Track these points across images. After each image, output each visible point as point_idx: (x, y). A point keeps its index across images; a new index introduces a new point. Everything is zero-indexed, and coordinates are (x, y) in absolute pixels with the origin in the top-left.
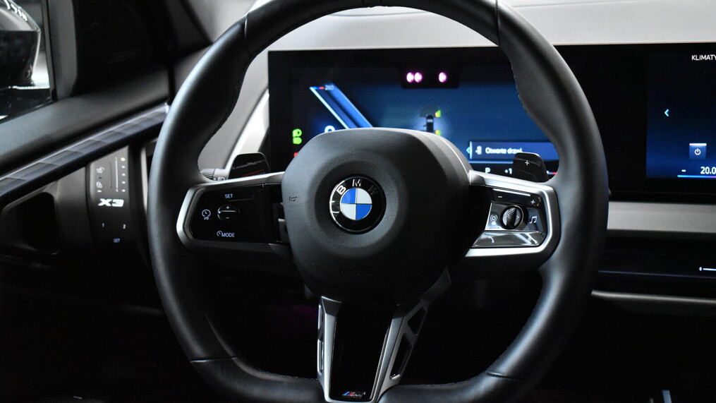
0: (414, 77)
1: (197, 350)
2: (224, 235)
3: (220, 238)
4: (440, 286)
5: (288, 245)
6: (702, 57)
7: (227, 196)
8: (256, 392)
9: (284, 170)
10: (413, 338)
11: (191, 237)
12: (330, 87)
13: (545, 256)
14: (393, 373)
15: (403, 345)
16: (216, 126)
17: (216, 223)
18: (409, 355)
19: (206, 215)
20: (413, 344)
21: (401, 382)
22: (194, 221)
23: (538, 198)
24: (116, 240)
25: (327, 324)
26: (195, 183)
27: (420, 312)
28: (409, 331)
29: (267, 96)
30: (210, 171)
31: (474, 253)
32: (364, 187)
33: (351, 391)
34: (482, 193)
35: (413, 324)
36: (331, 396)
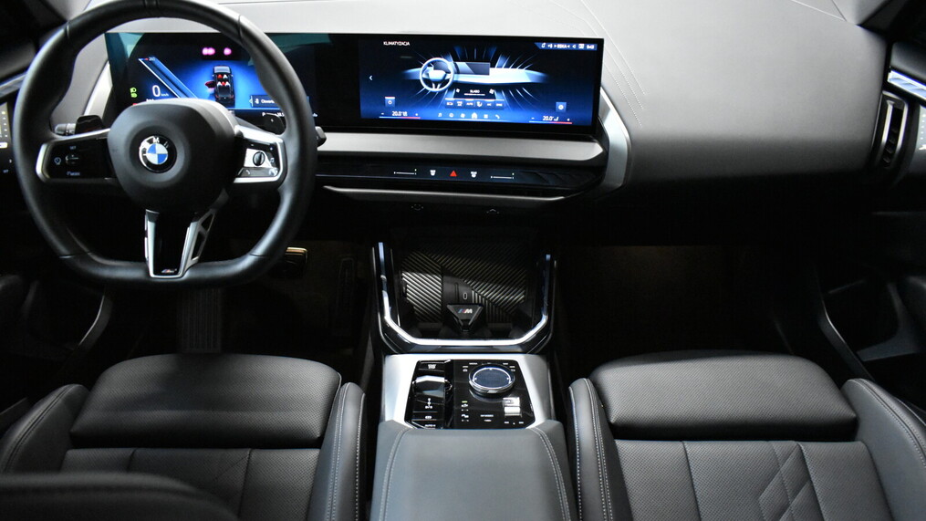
0: (208, 51)
1: (62, 249)
2: (72, 174)
3: (70, 177)
4: (222, 197)
5: (115, 177)
6: (390, 43)
7: (72, 148)
8: (106, 273)
9: (109, 127)
10: (206, 233)
11: (47, 176)
12: (152, 59)
13: (279, 183)
14: (193, 257)
15: (199, 238)
16: (57, 100)
17: (65, 167)
18: (203, 243)
19: (58, 161)
20: (206, 237)
21: (199, 261)
22: (49, 166)
23: (274, 146)
24: (5, 171)
25: (150, 227)
26: (47, 140)
27: (210, 217)
28: (202, 230)
29: (108, 66)
30: (63, 126)
31: (239, 180)
32: (162, 142)
33: (168, 268)
34: (242, 144)
35: (205, 225)
36: (155, 273)
